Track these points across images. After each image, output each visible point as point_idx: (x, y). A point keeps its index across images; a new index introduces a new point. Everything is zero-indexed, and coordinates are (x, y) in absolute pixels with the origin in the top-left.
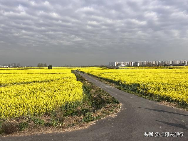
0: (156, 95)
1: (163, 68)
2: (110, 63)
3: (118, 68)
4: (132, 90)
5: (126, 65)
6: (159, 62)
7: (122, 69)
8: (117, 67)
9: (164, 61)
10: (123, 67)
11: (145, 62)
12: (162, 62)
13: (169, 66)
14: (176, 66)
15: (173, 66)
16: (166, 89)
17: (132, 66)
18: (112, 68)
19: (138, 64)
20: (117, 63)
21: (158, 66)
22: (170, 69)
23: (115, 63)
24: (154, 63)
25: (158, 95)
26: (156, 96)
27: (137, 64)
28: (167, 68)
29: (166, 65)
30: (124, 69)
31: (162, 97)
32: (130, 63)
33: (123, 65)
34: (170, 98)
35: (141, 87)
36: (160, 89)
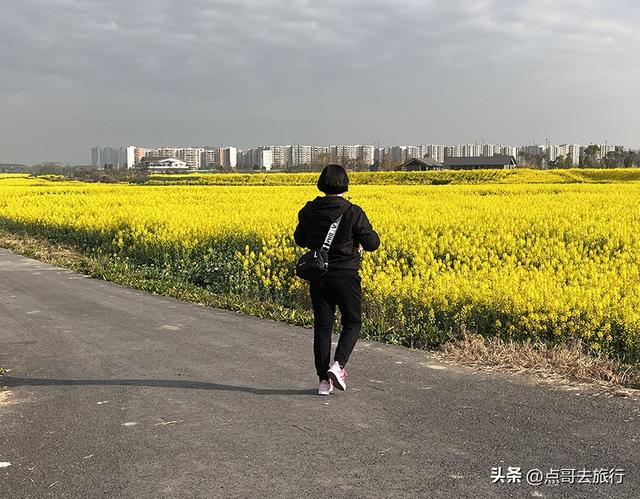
0: (391, 300)
1: (402, 180)
2: (94, 151)
3: (141, 182)
4: (200, 282)
5: (198, 163)
6: (376, 151)
7: (166, 182)
8: (141, 175)
9: (404, 148)
10: (176, 171)
11: (306, 149)
12: (396, 150)
13: (431, 168)
14: (465, 167)
15: (452, 168)
16: (453, 258)
17: (229, 170)
18: (104, 180)
19: (267, 160)
20: (143, 153)
21: (373, 168)
22: (435, 183)
23: (131, 151)
24: (353, 155)
25: (406, 302)
26: (391, 313)
27: (258, 154)
28: (420, 180)
29: (414, 164)
30: (178, 181)
31: (439, 316)
32: (217, 157)
33: (179, 164)
34: (504, 318)
35: (271, 252)
36: (410, 263)
